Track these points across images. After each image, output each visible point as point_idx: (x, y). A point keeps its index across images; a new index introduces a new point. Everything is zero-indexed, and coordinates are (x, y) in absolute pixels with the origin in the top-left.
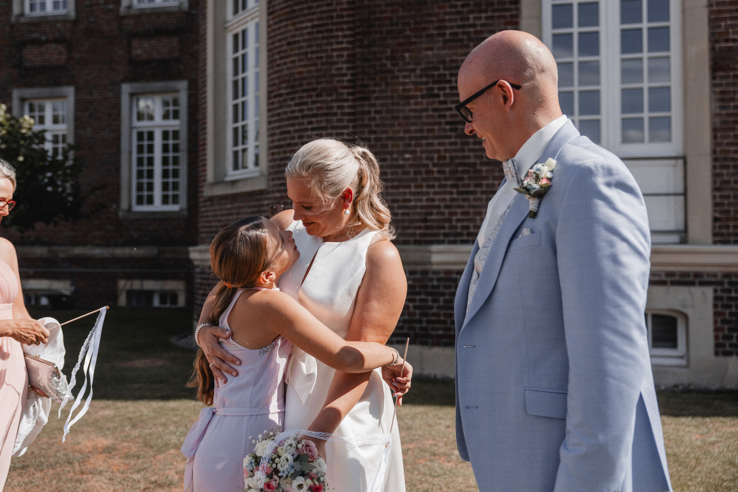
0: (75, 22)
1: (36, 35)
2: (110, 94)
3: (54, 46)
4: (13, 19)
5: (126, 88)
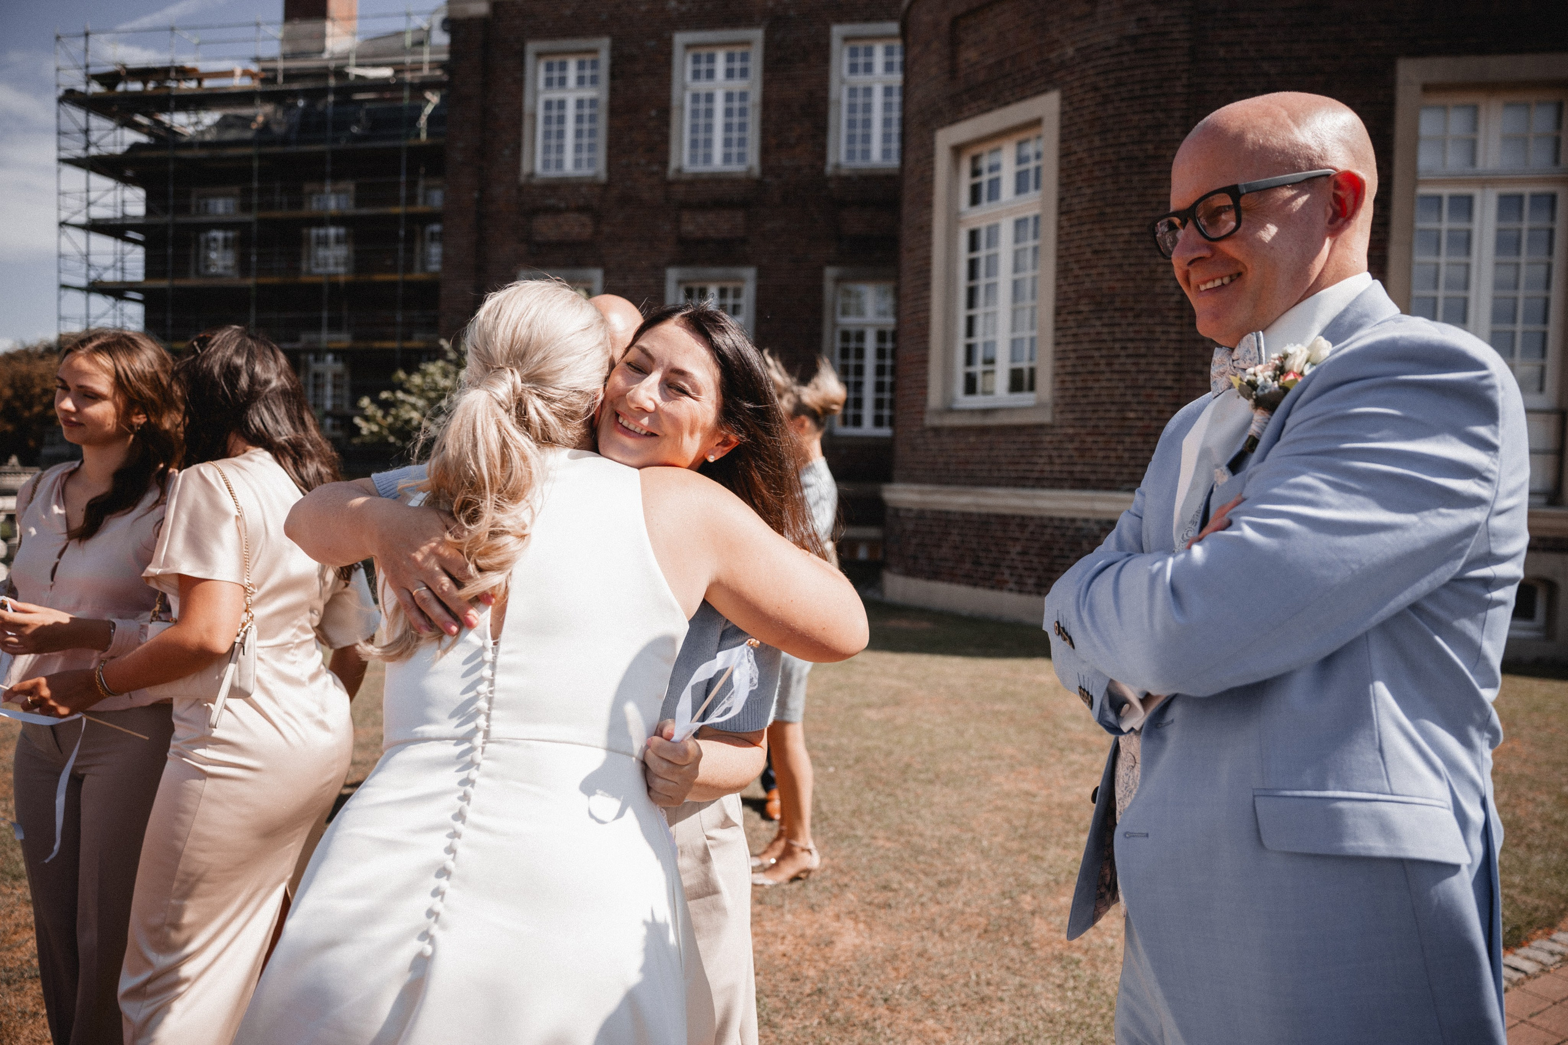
0: (606, 186)
1: (552, 201)
2: (651, 281)
3: (575, 216)
4: (522, 179)
5: (673, 274)
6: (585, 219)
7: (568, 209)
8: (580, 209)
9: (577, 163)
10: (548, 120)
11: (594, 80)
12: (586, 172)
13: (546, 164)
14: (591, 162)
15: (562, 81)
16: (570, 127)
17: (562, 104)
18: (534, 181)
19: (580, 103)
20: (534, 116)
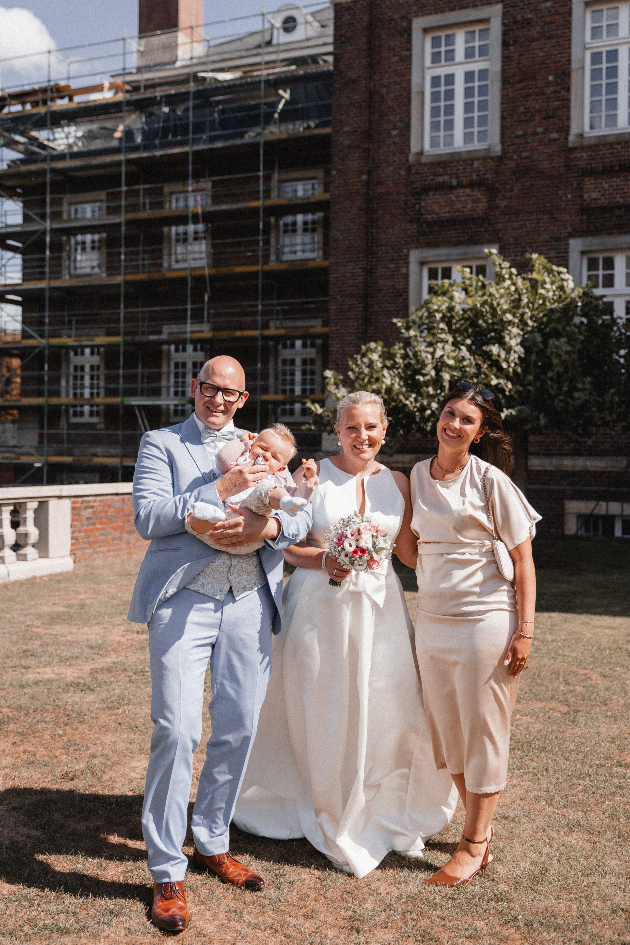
0: (500, 159)
1: (443, 179)
3: (468, 191)
4: (412, 158)
5: (575, 246)
6: (478, 193)
7: (460, 185)
8: (472, 185)
9: (468, 137)
10: (435, 96)
11: (484, 51)
12: (476, 145)
13: (434, 142)
14: (483, 136)
15: (450, 56)
16: (459, 102)
17: (450, 79)
18: (424, 160)
19: (469, 76)
20: (422, 93)
